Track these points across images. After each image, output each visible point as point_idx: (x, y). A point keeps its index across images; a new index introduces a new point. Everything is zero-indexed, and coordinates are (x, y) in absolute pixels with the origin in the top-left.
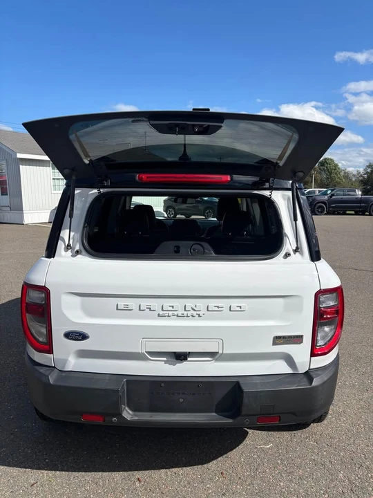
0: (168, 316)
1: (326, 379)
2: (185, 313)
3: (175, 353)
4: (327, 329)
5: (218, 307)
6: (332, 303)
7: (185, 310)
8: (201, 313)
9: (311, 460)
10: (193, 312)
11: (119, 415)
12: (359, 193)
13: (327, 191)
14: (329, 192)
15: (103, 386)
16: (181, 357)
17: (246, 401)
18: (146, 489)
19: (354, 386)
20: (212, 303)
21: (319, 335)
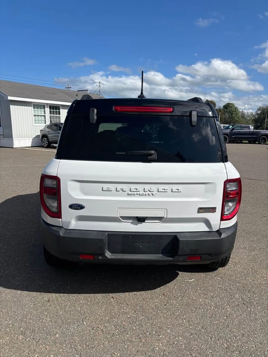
0: (134, 195)
1: (229, 234)
2: (144, 193)
3: (137, 217)
4: (230, 204)
5: (164, 189)
6: (234, 189)
7: (144, 191)
8: (154, 193)
9: (218, 288)
10: (148, 192)
11: (103, 254)
12: (252, 128)
13: (229, 126)
14: (231, 127)
15: (94, 237)
16: (141, 220)
17: (181, 246)
18: (117, 302)
19: (245, 248)
20: (161, 187)
21: (226, 208)
